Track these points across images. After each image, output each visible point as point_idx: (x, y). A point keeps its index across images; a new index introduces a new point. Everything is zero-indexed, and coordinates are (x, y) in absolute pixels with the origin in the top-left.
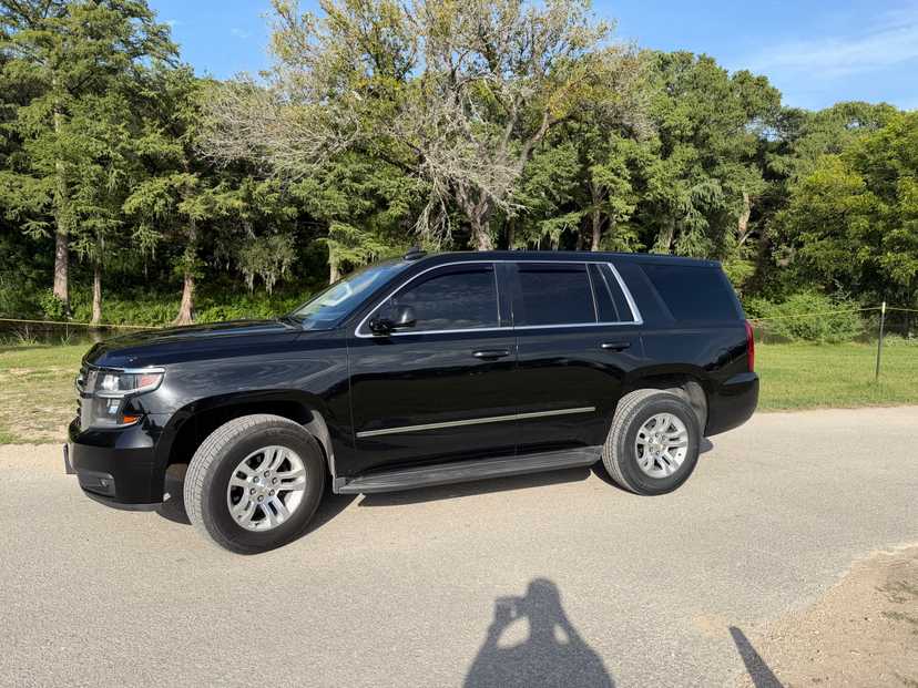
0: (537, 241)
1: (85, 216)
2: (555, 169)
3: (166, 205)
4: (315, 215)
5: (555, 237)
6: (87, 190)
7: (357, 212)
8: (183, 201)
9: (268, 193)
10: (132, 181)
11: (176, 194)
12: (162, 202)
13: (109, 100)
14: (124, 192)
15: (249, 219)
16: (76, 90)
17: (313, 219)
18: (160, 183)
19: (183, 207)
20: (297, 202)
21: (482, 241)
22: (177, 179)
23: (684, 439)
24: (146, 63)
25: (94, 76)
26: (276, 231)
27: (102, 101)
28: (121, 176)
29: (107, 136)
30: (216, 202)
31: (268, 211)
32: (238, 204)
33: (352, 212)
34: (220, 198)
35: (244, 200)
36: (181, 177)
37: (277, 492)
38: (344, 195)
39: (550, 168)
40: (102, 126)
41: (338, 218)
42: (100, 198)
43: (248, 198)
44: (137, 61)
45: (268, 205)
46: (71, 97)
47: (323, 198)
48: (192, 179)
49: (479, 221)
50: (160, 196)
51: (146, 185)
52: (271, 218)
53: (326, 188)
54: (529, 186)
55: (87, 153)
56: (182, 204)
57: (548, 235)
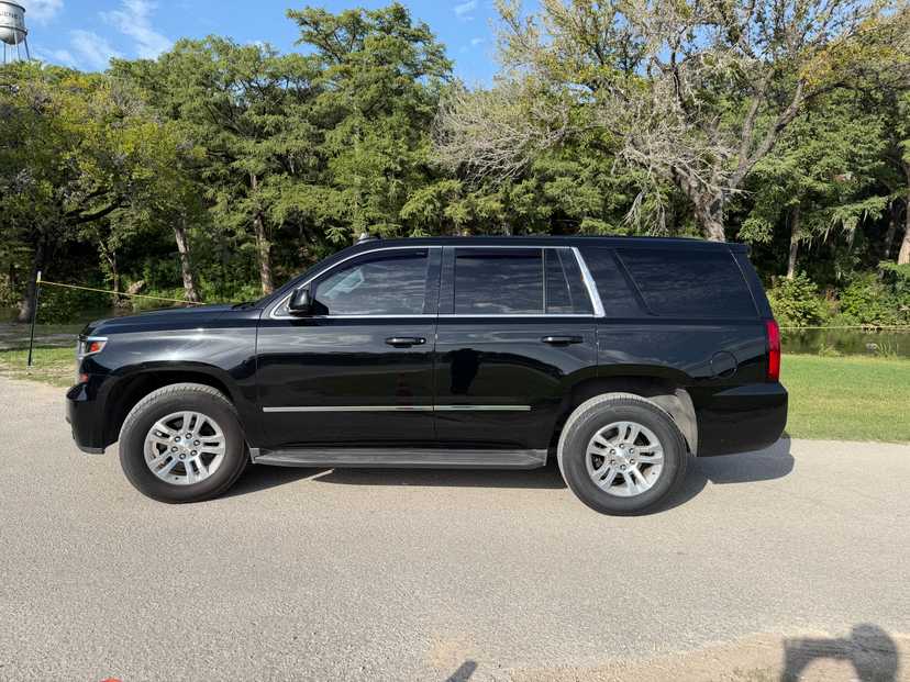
0: (825, 231)
1: (372, 222)
2: (852, 147)
3: (434, 209)
4: (569, 213)
5: (851, 225)
6: (374, 199)
7: (612, 207)
8: (448, 205)
9: (524, 194)
10: (410, 189)
11: (443, 199)
12: (431, 207)
13: (394, 119)
14: (402, 199)
15: (506, 220)
16: (369, 113)
17: (568, 217)
18: (430, 190)
19: (448, 211)
20: (551, 201)
21: (712, 231)
22: (444, 185)
23: (659, 455)
24: (424, 82)
25: (383, 99)
26: (530, 230)
27: (388, 120)
28: (398, 185)
29: (389, 151)
30: (478, 205)
31: (523, 211)
32: (497, 206)
33: (606, 207)
34: (481, 202)
35: (502, 202)
36: (447, 184)
37: (199, 453)
38: (599, 190)
39: (844, 146)
40: (385, 142)
41: (591, 214)
42: (384, 205)
43: (506, 201)
44: (417, 81)
45: (524, 205)
46: (364, 119)
47: (576, 195)
48: (456, 185)
49: (708, 209)
50: (429, 202)
51: (419, 193)
52: (527, 217)
53: (580, 185)
54: (816, 169)
55: (375, 166)
56: (448, 209)
57: (840, 225)
